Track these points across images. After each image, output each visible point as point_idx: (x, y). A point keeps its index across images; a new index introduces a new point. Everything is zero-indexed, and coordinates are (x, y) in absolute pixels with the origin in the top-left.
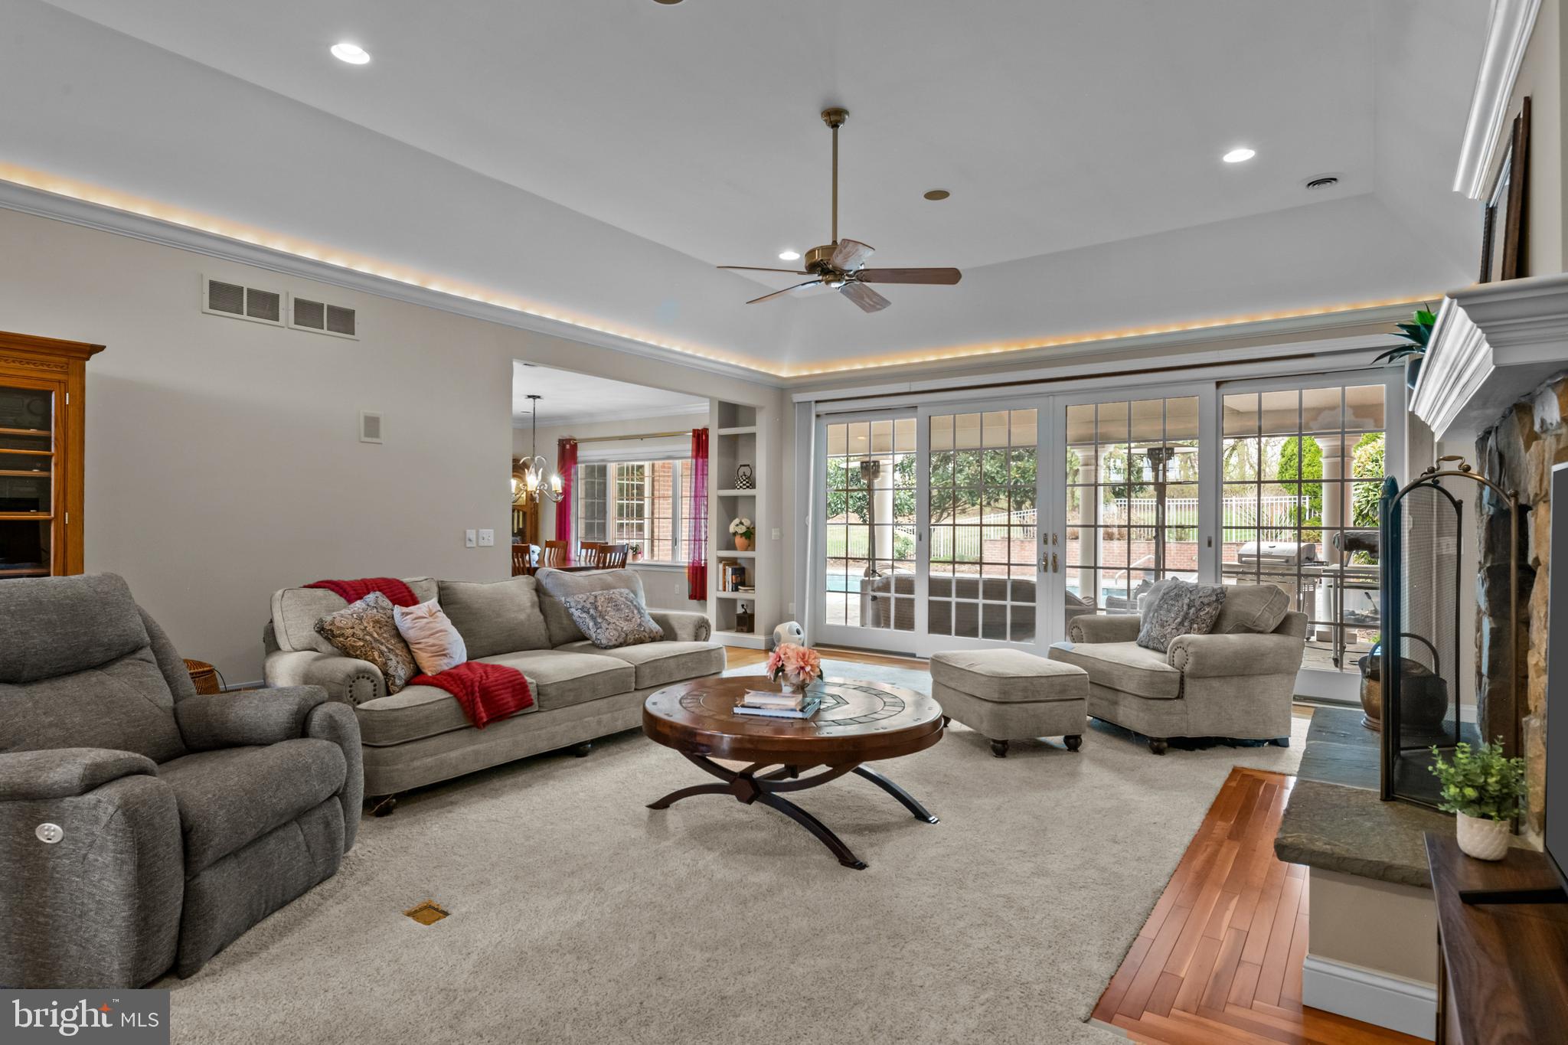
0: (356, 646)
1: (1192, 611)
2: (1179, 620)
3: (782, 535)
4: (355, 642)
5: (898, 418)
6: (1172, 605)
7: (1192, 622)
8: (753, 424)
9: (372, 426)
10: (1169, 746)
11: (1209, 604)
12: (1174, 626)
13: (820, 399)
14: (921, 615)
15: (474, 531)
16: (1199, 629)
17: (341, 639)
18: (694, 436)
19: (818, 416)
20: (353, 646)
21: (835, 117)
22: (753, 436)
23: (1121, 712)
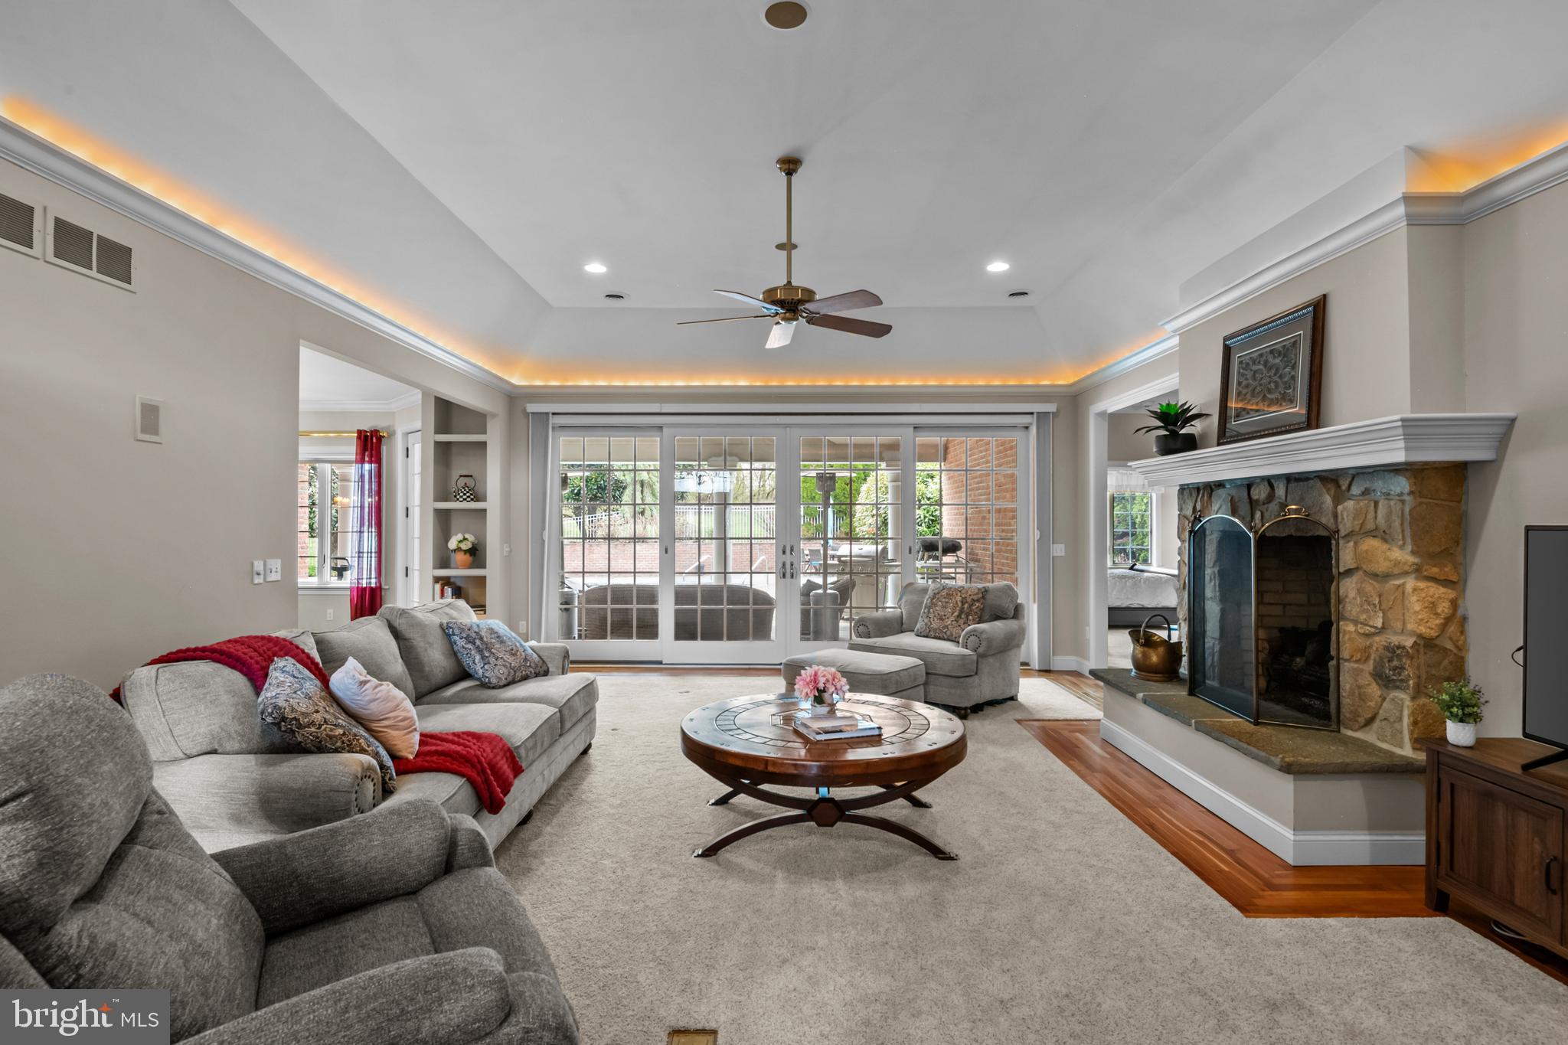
0: (335, 736)
1: (966, 606)
2: (956, 614)
3: (511, 551)
4: (331, 730)
5: (639, 436)
6: (947, 603)
7: (968, 615)
8: (484, 432)
9: (150, 418)
10: (972, 712)
11: (978, 601)
12: (952, 618)
13: (556, 411)
14: (666, 623)
15: (262, 563)
16: (973, 620)
17: (313, 729)
18: (359, 438)
19: (553, 428)
20: (331, 737)
21: (790, 165)
22: (483, 445)
23: (932, 691)
